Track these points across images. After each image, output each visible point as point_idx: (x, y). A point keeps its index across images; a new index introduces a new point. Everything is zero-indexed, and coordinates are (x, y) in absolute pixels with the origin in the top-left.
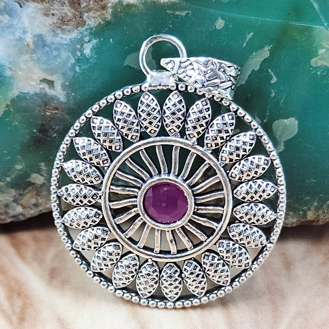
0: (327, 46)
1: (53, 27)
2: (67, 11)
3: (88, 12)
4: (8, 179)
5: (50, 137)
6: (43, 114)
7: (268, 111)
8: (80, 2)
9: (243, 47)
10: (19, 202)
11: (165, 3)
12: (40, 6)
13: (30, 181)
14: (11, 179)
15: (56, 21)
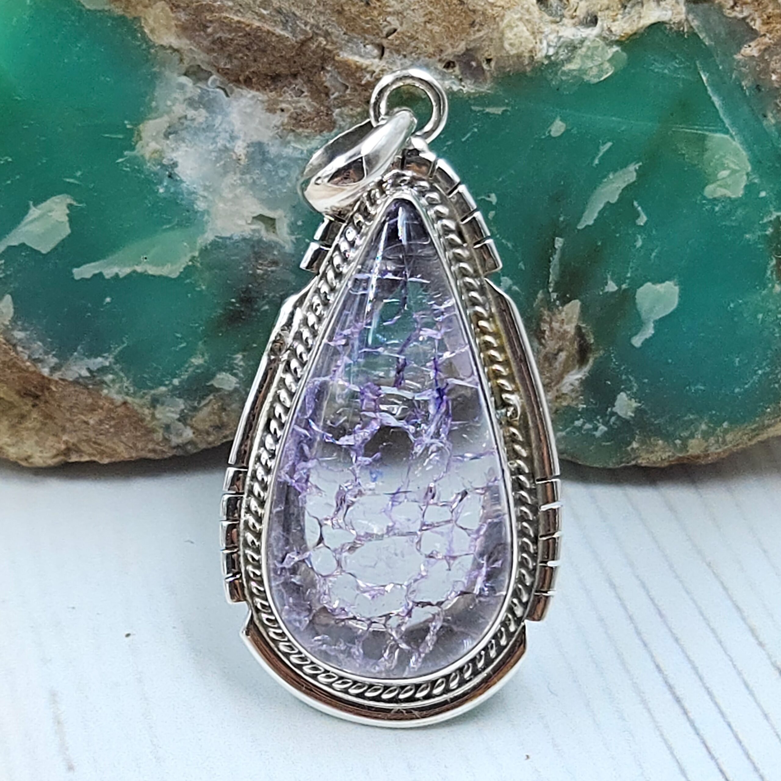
0: (732, 166)
1: (282, 131)
2: (305, 104)
3: (340, 107)
4: (176, 382)
5: (258, 310)
6: (250, 272)
7: (630, 270)
8: (329, 90)
9: (594, 165)
10: (189, 422)
11: (469, 93)
12: (262, 96)
13: (212, 385)
14: (180, 382)
15: (286, 121)
